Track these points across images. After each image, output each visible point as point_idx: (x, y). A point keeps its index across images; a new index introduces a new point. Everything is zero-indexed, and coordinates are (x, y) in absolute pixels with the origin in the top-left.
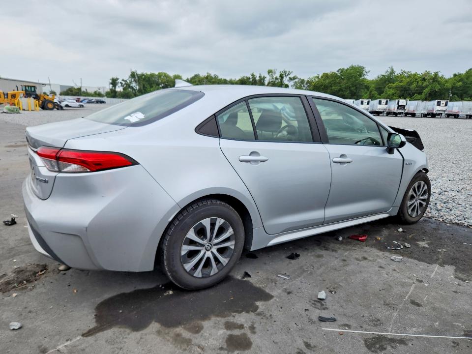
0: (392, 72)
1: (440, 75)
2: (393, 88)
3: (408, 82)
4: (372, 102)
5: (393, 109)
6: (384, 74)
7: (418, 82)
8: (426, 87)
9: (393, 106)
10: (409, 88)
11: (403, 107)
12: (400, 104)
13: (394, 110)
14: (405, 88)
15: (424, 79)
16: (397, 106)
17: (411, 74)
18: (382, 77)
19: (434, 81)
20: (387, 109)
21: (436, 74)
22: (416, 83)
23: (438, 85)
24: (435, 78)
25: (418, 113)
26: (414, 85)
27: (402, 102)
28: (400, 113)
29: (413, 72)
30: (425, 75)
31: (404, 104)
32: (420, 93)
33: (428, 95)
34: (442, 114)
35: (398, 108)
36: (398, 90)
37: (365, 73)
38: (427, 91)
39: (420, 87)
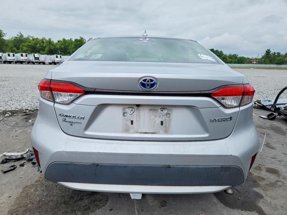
0: (22, 36)
1: (52, 40)
2: (25, 46)
3: (34, 43)
4: (16, 55)
5: (31, 59)
6: (17, 37)
7: (40, 44)
8: (46, 47)
9: (31, 57)
10: (35, 47)
11: (38, 58)
12: (35, 57)
13: (33, 60)
14: (33, 46)
15: (43, 42)
16: (34, 58)
17: (35, 38)
18: (15, 38)
19: (50, 44)
20: (28, 59)
21: (50, 40)
22: (39, 44)
23: (52, 46)
24: (50, 42)
25: (47, 62)
26: (38, 45)
27: (37, 55)
28: (36, 62)
29: (36, 37)
30: (43, 39)
31: (38, 56)
32: (43, 50)
33: (48, 51)
34: (59, 62)
35: (35, 59)
36: (29, 48)
37: (4, 35)
38: (47, 49)
39: (42, 47)
